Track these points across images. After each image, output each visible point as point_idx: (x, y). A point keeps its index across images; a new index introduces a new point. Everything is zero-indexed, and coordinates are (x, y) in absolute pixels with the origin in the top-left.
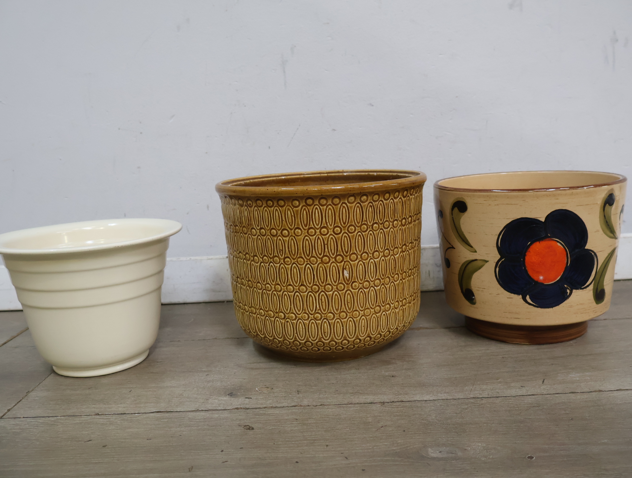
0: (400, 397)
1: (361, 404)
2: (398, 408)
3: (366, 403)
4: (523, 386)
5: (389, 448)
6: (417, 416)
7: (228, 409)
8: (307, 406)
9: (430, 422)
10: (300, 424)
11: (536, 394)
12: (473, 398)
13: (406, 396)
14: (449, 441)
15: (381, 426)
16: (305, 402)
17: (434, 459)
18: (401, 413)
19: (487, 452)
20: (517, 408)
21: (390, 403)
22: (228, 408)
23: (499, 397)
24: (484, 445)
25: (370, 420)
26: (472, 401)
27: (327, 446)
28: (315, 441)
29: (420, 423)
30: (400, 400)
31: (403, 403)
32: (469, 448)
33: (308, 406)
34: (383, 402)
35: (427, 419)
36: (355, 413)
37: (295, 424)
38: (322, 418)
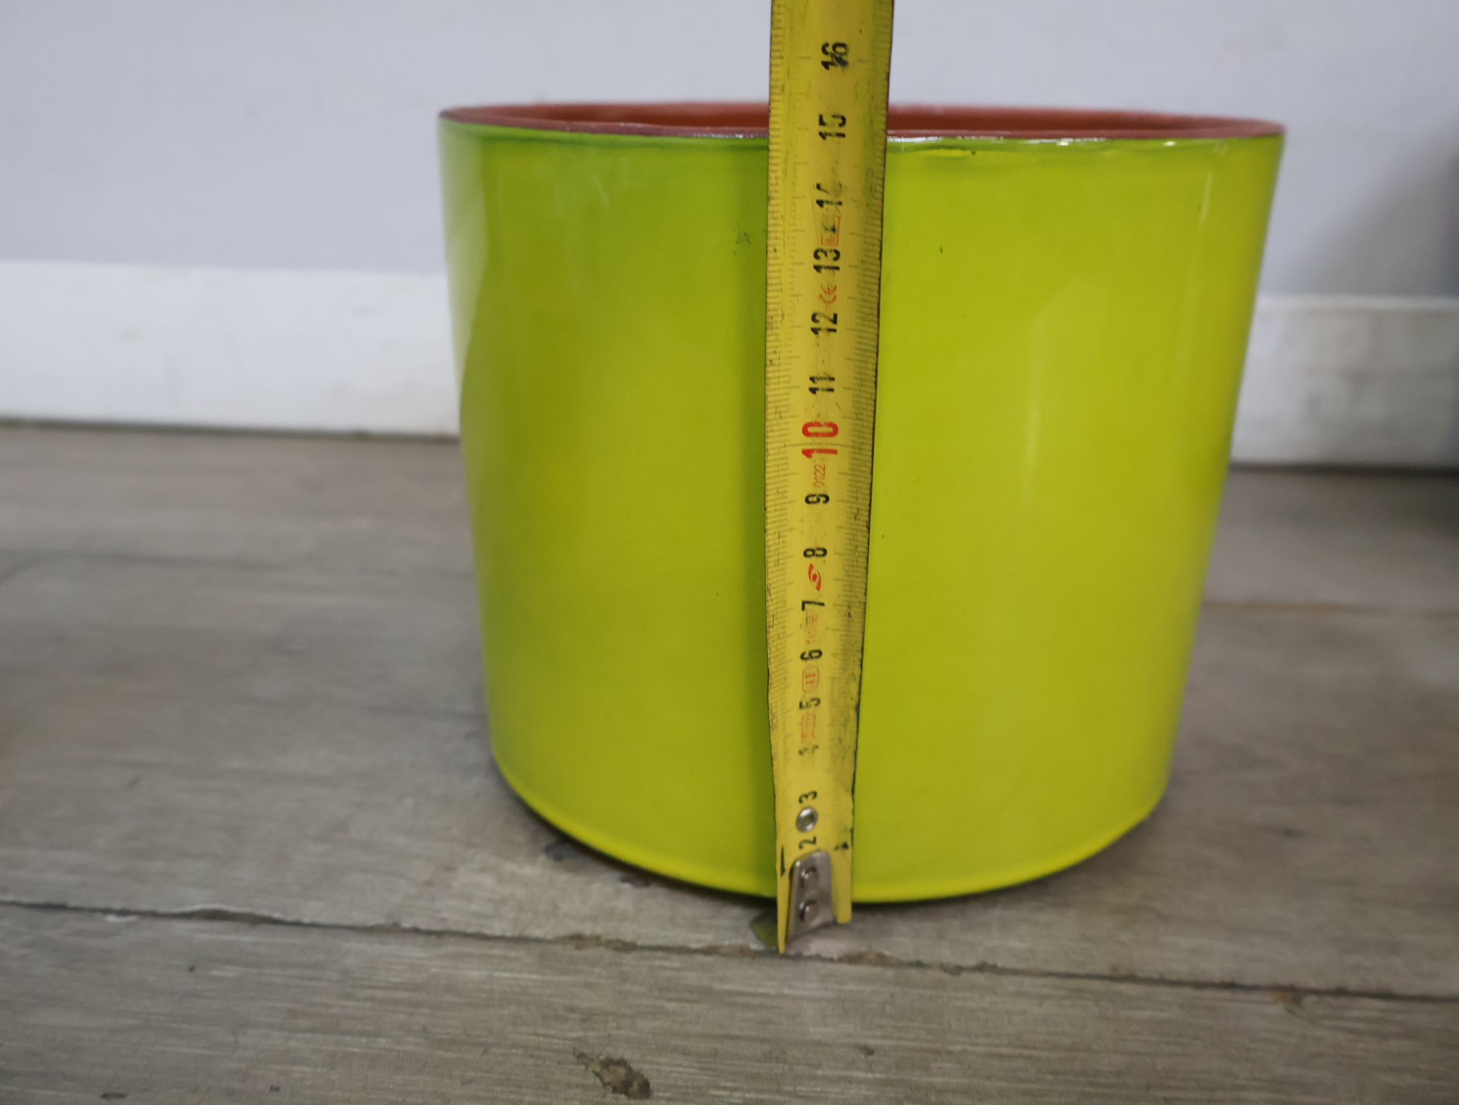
0: (1364, 960)
1: (1180, 983)
2: (1382, 1036)
3: (1206, 985)
7: (538, 941)
10: (891, 1092)
13: (1396, 960)
21: (1330, 1000)
22: (538, 933)
30: (1374, 982)
31: (1394, 1004)
33: (919, 964)
34: (1292, 988)
36: (1165, 1048)
37: (860, 1082)
38: (1001, 1056)
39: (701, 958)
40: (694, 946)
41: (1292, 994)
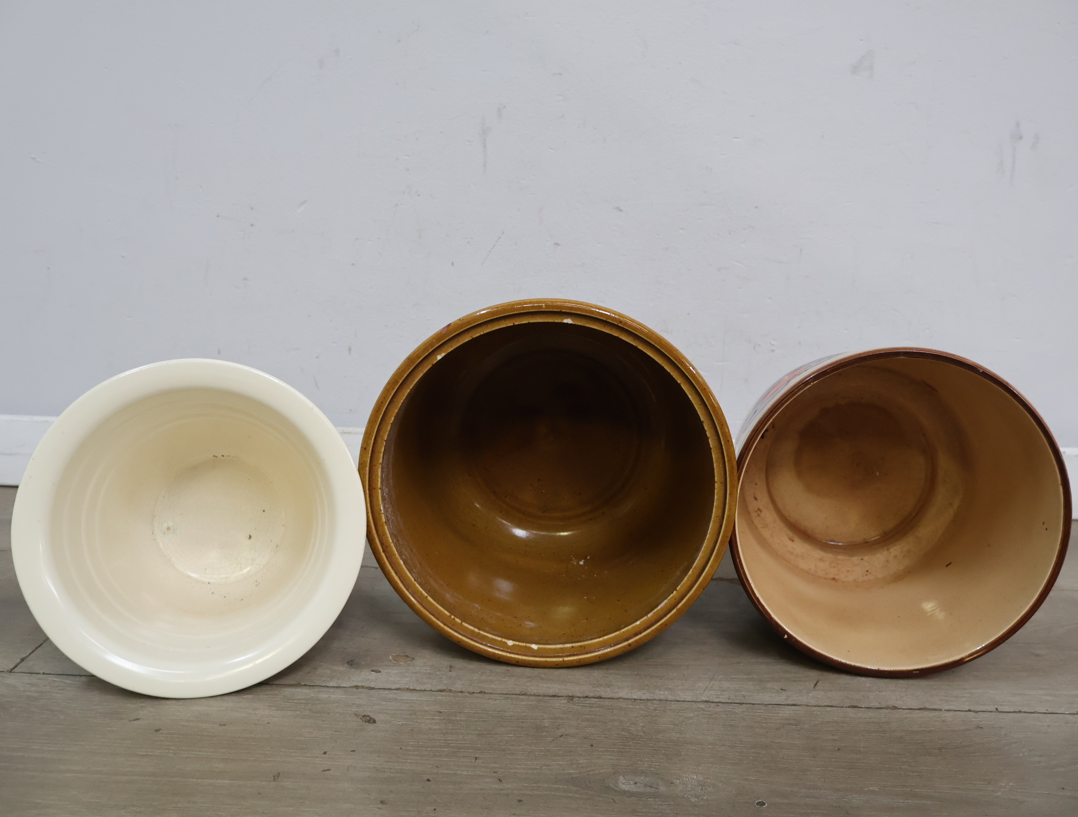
0: (598, 689)
1: (539, 696)
2: (591, 707)
3: (547, 696)
4: (784, 689)
5: (564, 770)
6: (616, 723)
7: (344, 687)
8: (459, 692)
9: (633, 735)
10: (444, 721)
11: (800, 703)
12: (706, 702)
13: (608, 689)
14: (652, 768)
15: (559, 734)
16: (458, 686)
17: (624, 793)
18: (593, 717)
19: (702, 790)
20: (765, 725)
21: (582, 699)
22: (344, 685)
23: (743, 703)
24: (701, 779)
25: (546, 723)
26: (702, 706)
27: (476, 758)
28: (460, 750)
29: (618, 735)
30: (598, 694)
31: (601, 700)
32: (678, 781)
33: (462, 692)
34: (573, 696)
35: (630, 730)
36: (527, 711)
37: (436, 719)
38: (478, 713)
39: (394, 691)
40: (393, 688)
41: (571, 698)
